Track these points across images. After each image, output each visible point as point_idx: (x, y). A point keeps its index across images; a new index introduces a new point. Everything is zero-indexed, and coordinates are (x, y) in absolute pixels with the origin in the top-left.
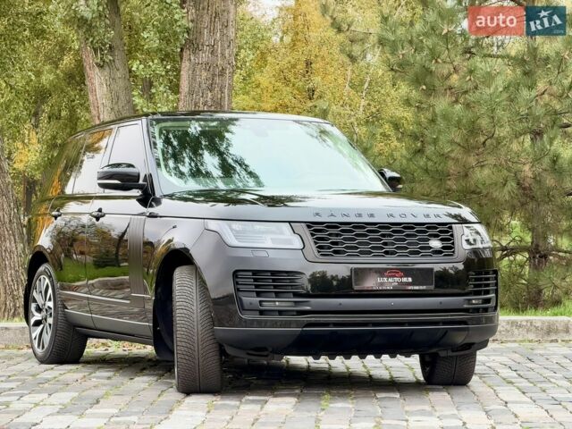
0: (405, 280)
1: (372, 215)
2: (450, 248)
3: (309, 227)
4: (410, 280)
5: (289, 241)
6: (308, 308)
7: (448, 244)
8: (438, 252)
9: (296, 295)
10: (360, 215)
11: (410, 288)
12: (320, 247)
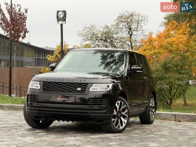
0: (65, 99)
1: (62, 80)
2: (84, 90)
3: (44, 83)
4: (67, 99)
5: (38, 87)
6: (39, 106)
7: (84, 89)
8: (79, 91)
9: (37, 102)
10: (59, 80)
11: (66, 102)
12: (44, 89)
